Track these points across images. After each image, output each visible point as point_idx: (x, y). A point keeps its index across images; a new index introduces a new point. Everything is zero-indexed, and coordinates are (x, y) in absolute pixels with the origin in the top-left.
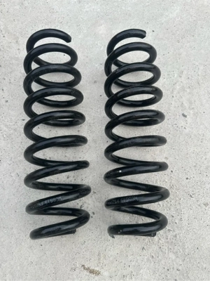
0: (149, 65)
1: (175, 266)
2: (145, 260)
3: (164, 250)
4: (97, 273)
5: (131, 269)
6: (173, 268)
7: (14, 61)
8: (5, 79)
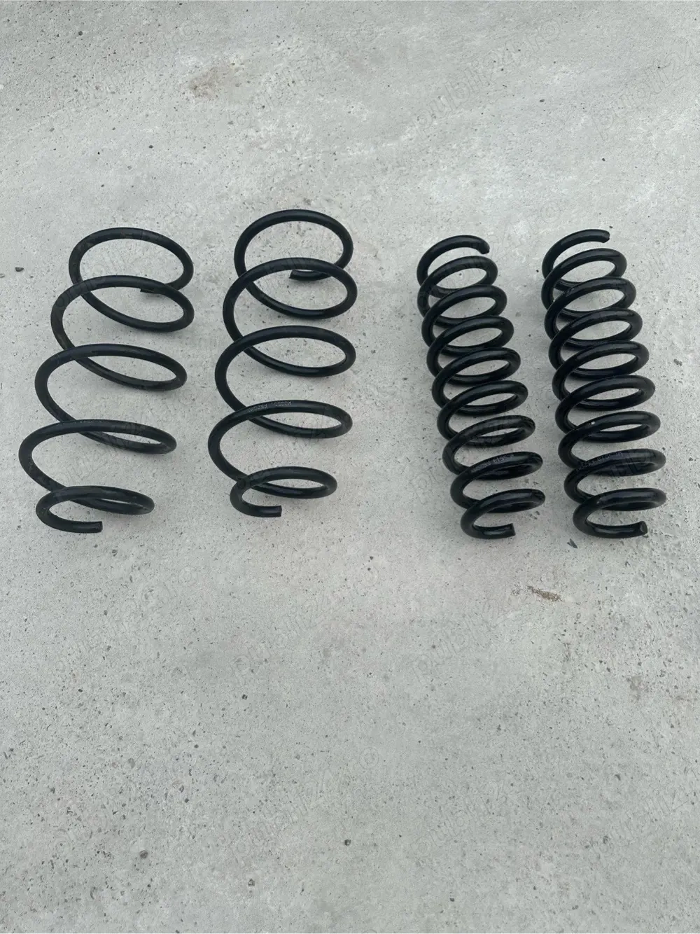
0: (615, 280)
1: (682, 588)
2: (631, 580)
3: (661, 566)
4: (556, 598)
5: (609, 592)
6: (679, 592)
7: (376, 289)
8: (365, 317)
